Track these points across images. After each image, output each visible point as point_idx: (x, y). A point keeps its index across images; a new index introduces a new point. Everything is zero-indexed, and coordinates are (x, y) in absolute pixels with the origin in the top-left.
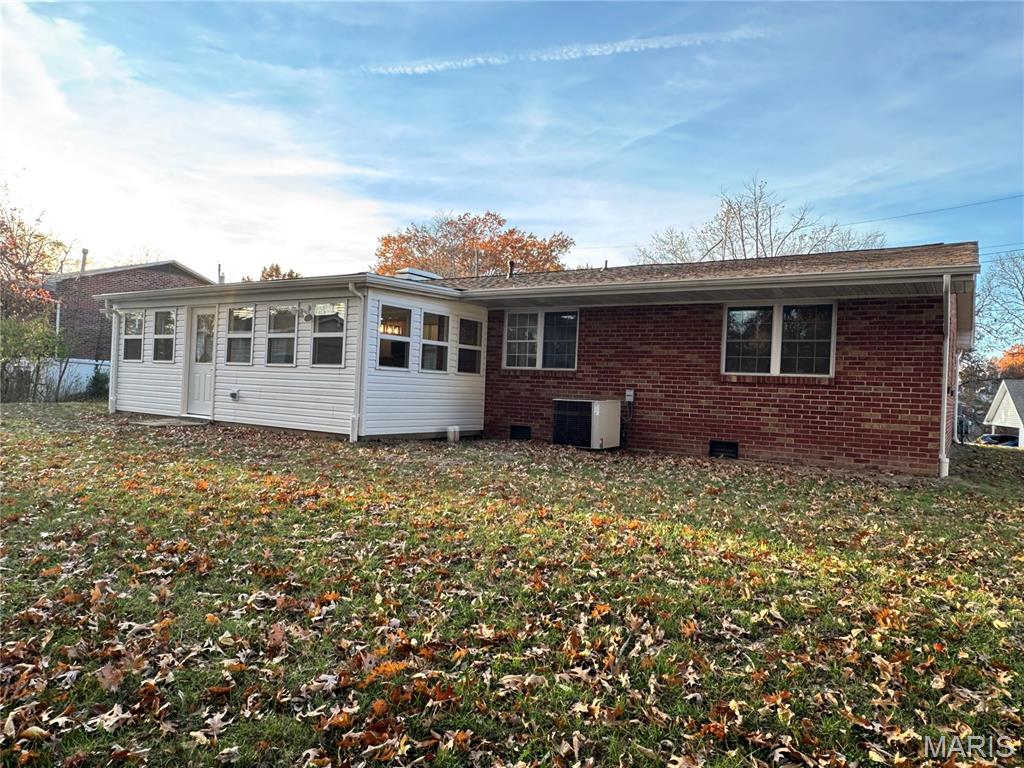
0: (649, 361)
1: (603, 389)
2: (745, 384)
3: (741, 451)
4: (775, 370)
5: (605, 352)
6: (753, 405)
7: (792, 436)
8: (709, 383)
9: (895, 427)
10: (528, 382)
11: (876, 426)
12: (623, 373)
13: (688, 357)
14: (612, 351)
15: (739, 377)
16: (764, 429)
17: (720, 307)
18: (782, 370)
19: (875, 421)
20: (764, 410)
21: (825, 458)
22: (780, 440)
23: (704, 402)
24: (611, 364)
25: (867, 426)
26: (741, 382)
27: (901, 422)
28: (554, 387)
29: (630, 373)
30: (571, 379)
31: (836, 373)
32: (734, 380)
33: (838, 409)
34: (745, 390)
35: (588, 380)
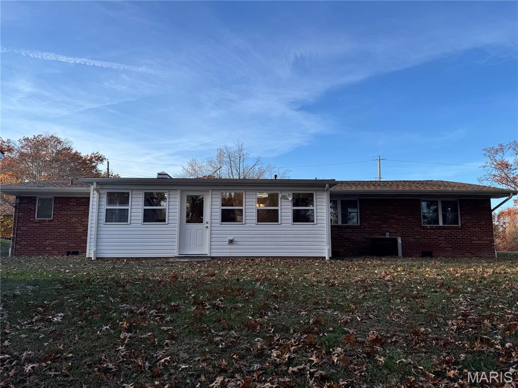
0: (394, 221)
1: (374, 233)
2: (432, 229)
3: (434, 254)
4: (441, 224)
5: (373, 217)
6: (436, 237)
7: (450, 247)
8: (419, 229)
9: (483, 242)
10: (336, 230)
11: (477, 242)
12: (382, 226)
13: (409, 219)
14: (376, 217)
15: (430, 227)
16: (441, 246)
17: (419, 200)
18: (443, 224)
19: (476, 240)
20: (440, 238)
21: (462, 254)
22: (447, 249)
23: (418, 237)
24: (377, 222)
25: (474, 242)
26: (431, 228)
27: (484, 240)
28: (350, 232)
29: (386, 226)
30: (358, 229)
31: (462, 224)
32: (429, 228)
33: (464, 237)
34: (433, 231)
35: (367, 229)
